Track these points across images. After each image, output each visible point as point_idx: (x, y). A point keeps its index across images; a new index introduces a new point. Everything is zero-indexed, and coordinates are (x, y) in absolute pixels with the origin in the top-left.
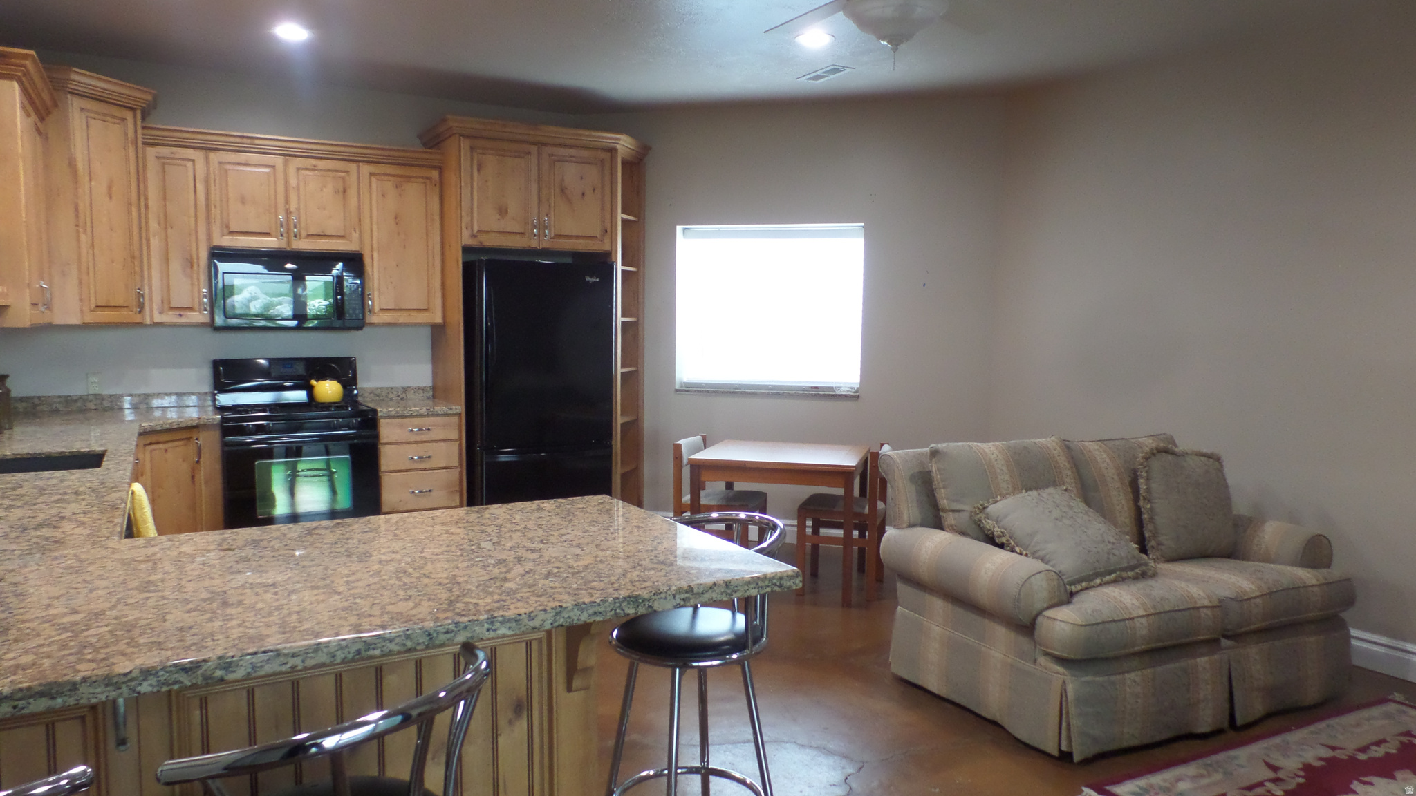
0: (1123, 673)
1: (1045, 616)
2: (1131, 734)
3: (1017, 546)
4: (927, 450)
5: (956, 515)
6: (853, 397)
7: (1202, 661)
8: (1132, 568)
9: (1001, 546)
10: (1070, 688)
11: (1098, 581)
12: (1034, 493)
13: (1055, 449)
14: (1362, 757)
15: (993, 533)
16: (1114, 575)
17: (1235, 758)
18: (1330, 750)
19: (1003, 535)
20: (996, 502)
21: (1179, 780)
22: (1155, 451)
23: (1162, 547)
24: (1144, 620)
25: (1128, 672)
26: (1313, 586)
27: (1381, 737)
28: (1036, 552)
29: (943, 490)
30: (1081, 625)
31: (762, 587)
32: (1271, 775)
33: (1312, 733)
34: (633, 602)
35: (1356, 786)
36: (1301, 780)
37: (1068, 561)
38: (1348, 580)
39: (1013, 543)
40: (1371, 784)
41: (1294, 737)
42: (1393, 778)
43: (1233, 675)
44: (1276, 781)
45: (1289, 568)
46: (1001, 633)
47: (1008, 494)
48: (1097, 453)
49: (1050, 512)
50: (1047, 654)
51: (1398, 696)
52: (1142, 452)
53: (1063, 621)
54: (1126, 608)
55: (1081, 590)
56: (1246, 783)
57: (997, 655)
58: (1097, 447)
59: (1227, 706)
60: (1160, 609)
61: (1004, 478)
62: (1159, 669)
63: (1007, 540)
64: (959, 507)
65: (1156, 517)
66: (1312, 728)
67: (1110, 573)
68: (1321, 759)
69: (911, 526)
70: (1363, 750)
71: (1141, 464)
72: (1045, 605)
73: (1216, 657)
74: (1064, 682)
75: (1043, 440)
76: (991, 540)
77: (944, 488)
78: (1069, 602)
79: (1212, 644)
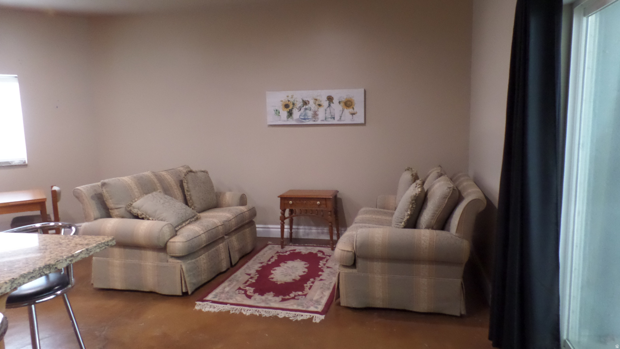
0: (199, 256)
1: (170, 242)
2: (204, 278)
3: (150, 217)
4: (99, 183)
5: (118, 210)
6: (23, 165)
7: (221, 245)
8: (193, 217)
9: (143, 219)
10: (184, 267)
11: (184, 224)
12: (150, 195)
13: (152, 176)
14: (270, 263)
15: (138, 214)
16: (188, 221)
17: (237, 275)
18: (260, 264)
19: (143, 214)
20: (136, 201)
21: (225, 288)
22: (188, 172)
23: (196, 208)
24: (204, 235)
25: (201, 255)
26: (246, 211)
27: (272, 256)
28: (159, 218)
29: (110, 200)
30: (186, 242)
31: (101, 247)
32: (249, 277)
33: (254, 260)
34: (48, 267)
35: (272, 272)
36: (258, 275)
37: (173, 219)
38: (254, 207)
39: (148, 217)
40: (276, 270)
41: (250, 263)
42: (280, 266)
43: (230, 247)
44: (251, 278)
45: (238, 207)
46: (150, 254)
47: (139, 197)
48: (166, 175)
49: (160, 201)
50: (172, 257)
51: (270, 242)
52: (183, 173)
53: (179, 242)
54: (197, 231)
55: (179, 229)
56: (244, 282)
57: (150, 264)
58: (165, 173)
59: (229, 259)
60: (207, 230)
61: (136, 191)
62: (210, 251)
63: (145, 216)
64: (119, 206)
65: (192, 197)
66: (253, 259)
67: (187, 220)
68: (260, 267)
69: (96, 219)
70: (269, 261)
71: (184, 178)
72: (169, 238)
73: (224, 243)
74: (181, 265)
75: (145, 173)
76: (137, 217)
77: (111, 199)
78: (176, 235)
79: (222, 238)
